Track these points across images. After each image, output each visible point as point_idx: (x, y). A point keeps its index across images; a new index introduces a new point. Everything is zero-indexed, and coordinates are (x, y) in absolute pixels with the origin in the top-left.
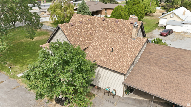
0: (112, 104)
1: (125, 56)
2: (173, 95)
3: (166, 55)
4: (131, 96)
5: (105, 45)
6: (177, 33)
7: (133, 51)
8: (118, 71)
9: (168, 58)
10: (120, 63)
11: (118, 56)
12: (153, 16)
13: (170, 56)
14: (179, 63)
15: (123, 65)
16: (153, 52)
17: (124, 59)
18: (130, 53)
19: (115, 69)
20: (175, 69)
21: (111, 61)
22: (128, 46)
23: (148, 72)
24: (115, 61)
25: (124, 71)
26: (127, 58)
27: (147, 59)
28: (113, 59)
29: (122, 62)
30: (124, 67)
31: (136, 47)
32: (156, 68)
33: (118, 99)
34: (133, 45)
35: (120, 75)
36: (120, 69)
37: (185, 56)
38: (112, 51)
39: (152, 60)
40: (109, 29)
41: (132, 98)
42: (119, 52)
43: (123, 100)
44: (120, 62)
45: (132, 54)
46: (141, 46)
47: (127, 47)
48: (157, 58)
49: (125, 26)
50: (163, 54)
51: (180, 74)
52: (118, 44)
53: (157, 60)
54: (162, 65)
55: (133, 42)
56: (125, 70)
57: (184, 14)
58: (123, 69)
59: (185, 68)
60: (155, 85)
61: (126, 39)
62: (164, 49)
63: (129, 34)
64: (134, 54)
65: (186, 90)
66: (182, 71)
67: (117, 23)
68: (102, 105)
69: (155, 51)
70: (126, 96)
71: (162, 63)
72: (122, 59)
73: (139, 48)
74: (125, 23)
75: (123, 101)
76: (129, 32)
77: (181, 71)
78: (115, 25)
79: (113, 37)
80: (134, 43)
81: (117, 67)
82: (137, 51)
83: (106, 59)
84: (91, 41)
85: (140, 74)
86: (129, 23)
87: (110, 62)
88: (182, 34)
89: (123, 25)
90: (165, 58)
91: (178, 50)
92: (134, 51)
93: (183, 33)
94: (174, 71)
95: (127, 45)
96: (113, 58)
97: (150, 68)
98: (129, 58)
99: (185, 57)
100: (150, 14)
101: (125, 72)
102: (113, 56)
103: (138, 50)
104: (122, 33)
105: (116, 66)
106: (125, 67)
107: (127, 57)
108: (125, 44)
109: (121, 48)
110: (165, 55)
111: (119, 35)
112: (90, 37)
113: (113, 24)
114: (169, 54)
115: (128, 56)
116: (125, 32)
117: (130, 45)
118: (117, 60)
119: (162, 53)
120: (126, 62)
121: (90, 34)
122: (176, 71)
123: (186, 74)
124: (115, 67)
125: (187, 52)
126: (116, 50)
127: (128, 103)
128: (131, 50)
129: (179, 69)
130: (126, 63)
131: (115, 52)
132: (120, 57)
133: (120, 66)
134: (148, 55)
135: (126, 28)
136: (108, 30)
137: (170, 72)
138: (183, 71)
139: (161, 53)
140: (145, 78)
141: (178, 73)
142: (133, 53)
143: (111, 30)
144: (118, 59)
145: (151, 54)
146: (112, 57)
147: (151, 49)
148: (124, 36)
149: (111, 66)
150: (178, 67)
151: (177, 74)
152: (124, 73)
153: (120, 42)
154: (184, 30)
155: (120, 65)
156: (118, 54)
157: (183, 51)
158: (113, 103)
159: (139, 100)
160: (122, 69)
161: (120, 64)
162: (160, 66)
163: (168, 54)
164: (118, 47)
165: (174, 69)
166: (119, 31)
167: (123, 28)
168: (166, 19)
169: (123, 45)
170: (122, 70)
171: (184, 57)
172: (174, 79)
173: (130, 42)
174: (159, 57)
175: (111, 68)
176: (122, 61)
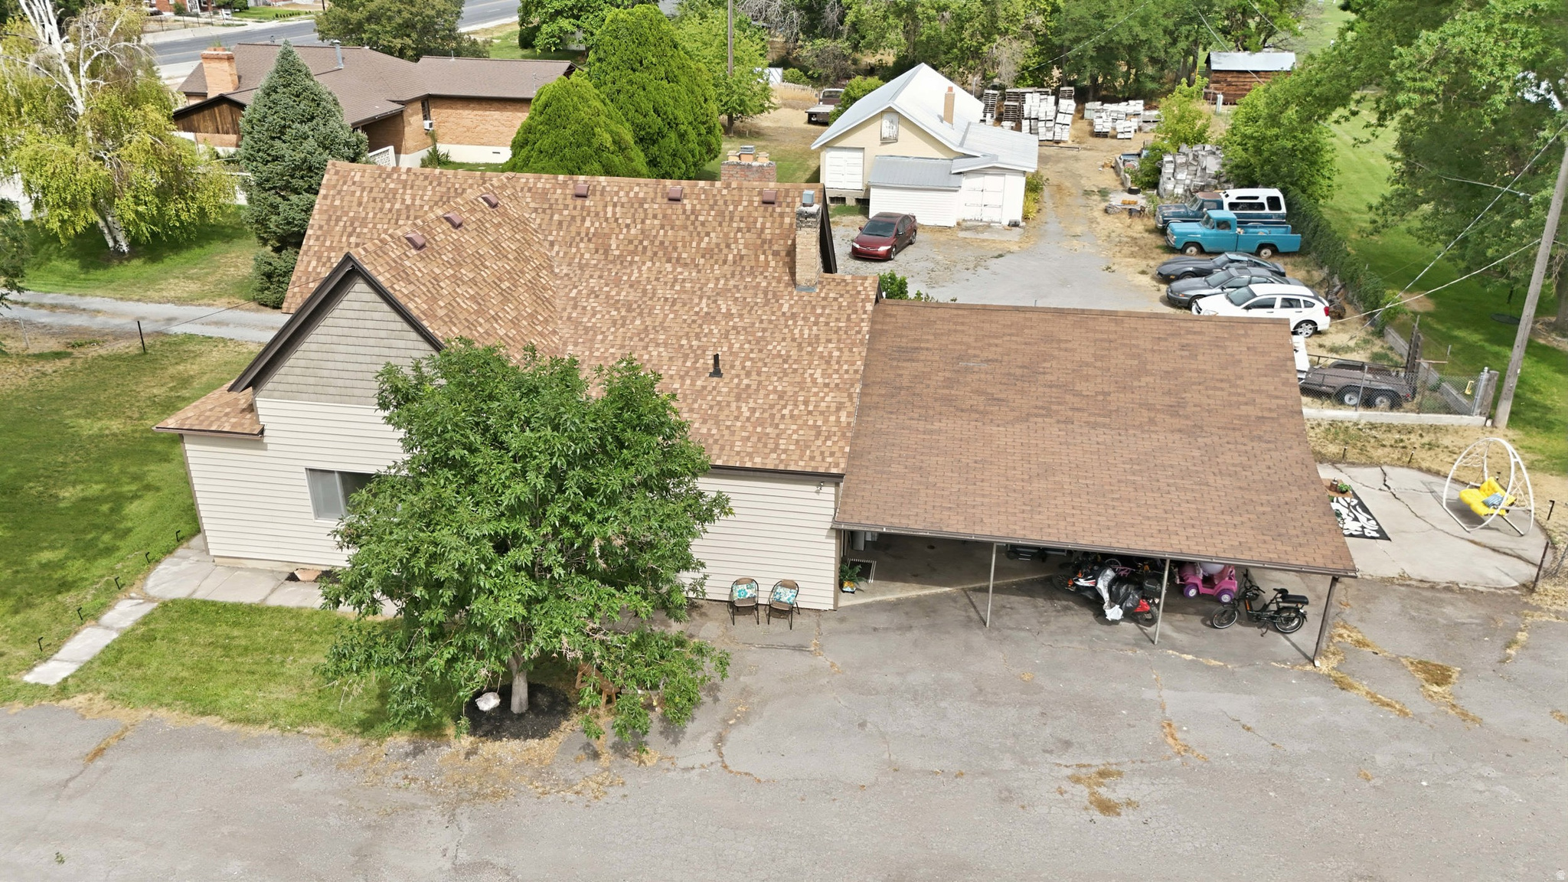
0: (797, 653)
1: (802, 389)
2: (1072, 520)
3: (982, 349)
4: (873, 594)
5: (658, 345)
6: (938, 235)
7: (830, 353)
8: (799, 469)
9: (997, 360)
10: (794, 427)
11: (762, 392)
12: (757, 133)
13: (999, 350)
14: (1048, 377)
15: (813, 433)
16: (916, 345)
17: (806, 403)
18: (824, 366)
19: (781, 461)
20: (1042, 408)
21: (739, 424)
22: (796, 331)
23: (931, 448)
24: (760, 422)
25: (829, 460)
26: (816, 394)
27: (901, 388)
28: (747, 414)
29: (800, 422)
30: (824, 442)
31: (840, 328)
32: (960, 422)
33: (819, 625)
34: (816, 323)
35: (814, 488)
36: (806, 458)
37: (1067, 341)
38: (717, 372)
39: (928, 386)
40: (635, 247)
41: (879, 603)
42: (759, 374)
43: (842, 620)
44: (788, 420)
45: (837, 371)
46: (862, 320)
47: (794, 340)
48: (948, 374)
49: (731, 219)
50: (969, 346)
51: (1070, 426)
52: (734, 328)
53: (949, 383)
54: (979, 401)
55: (814, 308)
56: (832, 454)
57: (948, 116)
58: (822, 453)
59: (1078, 394)
60: (983, 496)
61: (766, 293)
62: (963, 324)
63: (772, 264)
64: (845, 367)
65: (1116, 488)
66: (1072, 409)
67: (678, 206)
68: (751, 673)
69: (928, 341)
70: (846, 601)
71: (979, 392)
72: (796, 405)
73: (858, 332)
74: (725, 202)
75: (845, 626)
76: (769, 252)
77: (1070, 413)
78: (667, 222)
79: (683, 291)
80: (819, 311)
81: (785, 451)
82: (851, 351)
83: (705, 422)
84: (554, 332)
85: (895, 468)
86: (751, 202)
87: (733, 433)
88: (962, 234)
89: (721, 214)
90: (984, 366)
91: (1028, 315)
92: (836, 354)
93: (967, 229)
94: (1040, 420)
95: (787, 326)
96: (744, 409)
97: (929, 427)
98: (827, 394)
99: (1069, 345)
100: (737, 123)
101: (837, 465)
102: (738, 398)
103: (854, 344)
104: (725, 262)
105: (777, 445)
106: (828, 438)
107: (815, 390)
108: (770, 322)
109: (760, 351)
110: (977, 352)
111: (717, 279)
112: (539, 310)
113: (655, 217)
114: (996, 341)
115: (814, 381)
116: (742, 257)
117: (800, 323)
118: (766, 415)
119: (961, 343)
120: (822, 413)
121: (533, 287)
122: (1046, 416)
123: (1092, 419)
124: (774, 451)
125: (1070, 318)
126: (737, 363)
127: (875, 629)
128: (820, 349)
129: (1059, 404)
130: (826, 421)
131: (738, 376)
132: (781, 397)
133: (797, 441)
134: (898, 367)
135: (739, 230)
136: (634, 253)
137: (1024, 426)
138: (1078, 409)
139: (955, 343)
140: (931, 479)
141: (1058, 422)
142: (838, 362)
143: (649, 253)
144: (772, 407)
145: (913, 361)
146: (734, 405)
147: (904, 333)
148: (742, 277)
149: (750, 450)
150: (1051, 397)
151: (1055, 430)
152: (834, 471)
153: (741, 316)
154: (970, 214)
155: (795, 437)
156: (760, 383)
157: (1049, 316)
158: (800, 648)
159: (917, 602)
160: (817, 454)
161: (795, 432)
162: (972, 409)
163: (990, 345)
164: (741, 348)
165: (1036, 411)
166: (707, 253)
167: (726, 235)
168: (860, 154)
169: (764, 330)
170: (818, 458)
171: (1063, 346)
172: (1053, 454)
173: (791, 307)
174: (956, 368)
175: (758, 462)
176: (800, 416)
